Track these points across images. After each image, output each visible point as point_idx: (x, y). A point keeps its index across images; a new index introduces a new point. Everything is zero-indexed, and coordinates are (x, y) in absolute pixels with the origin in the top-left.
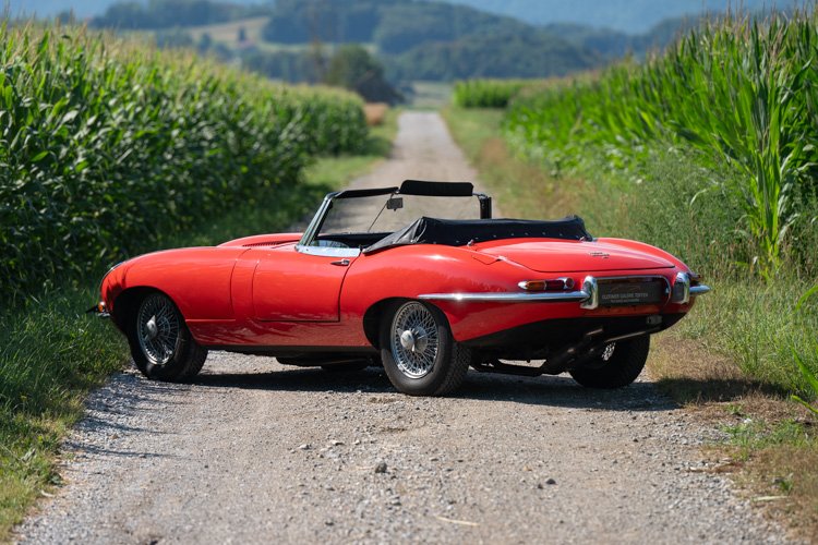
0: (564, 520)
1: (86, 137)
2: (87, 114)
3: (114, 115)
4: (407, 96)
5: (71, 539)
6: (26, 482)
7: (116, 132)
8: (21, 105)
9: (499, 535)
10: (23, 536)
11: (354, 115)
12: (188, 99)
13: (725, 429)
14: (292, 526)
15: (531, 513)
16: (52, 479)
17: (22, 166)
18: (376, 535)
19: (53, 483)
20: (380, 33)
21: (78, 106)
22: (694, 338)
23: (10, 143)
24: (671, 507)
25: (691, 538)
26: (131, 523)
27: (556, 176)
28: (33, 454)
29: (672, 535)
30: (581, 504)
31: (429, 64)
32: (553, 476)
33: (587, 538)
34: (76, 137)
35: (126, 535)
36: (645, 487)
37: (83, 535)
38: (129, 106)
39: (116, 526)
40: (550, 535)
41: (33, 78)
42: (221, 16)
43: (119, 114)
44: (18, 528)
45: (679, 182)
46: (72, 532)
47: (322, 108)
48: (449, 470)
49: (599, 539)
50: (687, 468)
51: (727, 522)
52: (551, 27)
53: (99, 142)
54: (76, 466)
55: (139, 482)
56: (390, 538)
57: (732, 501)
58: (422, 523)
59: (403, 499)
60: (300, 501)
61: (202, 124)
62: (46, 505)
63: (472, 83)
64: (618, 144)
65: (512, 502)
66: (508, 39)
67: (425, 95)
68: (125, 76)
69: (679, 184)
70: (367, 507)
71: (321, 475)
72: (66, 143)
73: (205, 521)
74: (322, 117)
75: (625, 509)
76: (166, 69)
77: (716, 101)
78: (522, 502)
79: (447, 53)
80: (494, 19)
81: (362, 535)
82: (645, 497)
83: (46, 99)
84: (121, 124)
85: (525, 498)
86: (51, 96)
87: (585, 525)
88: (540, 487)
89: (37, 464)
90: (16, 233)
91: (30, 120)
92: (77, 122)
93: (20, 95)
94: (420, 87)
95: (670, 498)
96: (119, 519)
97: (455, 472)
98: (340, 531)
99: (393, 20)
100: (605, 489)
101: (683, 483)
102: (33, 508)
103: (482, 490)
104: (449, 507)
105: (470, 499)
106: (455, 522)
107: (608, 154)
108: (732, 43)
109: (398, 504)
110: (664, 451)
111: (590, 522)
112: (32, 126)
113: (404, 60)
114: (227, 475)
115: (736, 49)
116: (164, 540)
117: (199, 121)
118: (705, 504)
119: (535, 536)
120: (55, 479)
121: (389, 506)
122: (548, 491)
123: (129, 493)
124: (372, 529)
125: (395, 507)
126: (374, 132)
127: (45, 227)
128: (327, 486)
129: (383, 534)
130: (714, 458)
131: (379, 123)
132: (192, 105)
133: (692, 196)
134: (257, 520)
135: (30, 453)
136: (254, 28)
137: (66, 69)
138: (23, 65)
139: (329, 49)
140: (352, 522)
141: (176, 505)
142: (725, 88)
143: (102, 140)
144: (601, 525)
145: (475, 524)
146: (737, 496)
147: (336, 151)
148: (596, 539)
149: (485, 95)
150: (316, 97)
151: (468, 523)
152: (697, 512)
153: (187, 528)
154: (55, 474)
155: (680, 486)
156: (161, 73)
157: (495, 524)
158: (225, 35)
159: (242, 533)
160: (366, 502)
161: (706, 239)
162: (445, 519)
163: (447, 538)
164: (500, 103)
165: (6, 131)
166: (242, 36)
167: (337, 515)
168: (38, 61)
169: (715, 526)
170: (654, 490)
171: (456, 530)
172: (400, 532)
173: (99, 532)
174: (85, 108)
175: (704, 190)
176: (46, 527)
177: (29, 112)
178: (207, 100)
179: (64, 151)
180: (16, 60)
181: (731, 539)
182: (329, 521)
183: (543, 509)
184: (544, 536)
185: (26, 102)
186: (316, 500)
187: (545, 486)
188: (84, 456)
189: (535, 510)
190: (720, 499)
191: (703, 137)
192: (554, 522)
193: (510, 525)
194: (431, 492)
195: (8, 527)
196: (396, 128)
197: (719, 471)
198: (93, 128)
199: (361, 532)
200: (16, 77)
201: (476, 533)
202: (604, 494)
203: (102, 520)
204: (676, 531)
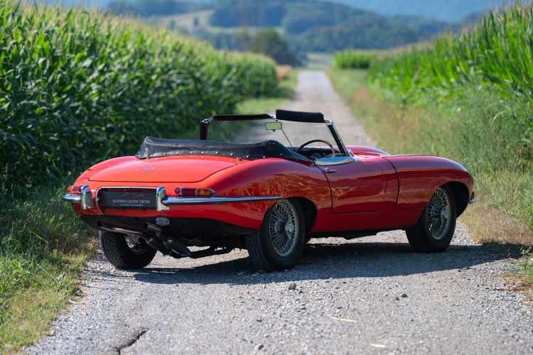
0: (414, 319)
1: (97, 78)
2: (98, 63)
3: (115, 63)
4: (304, 62)
5: (89, 329)
6: (59, 294)
7: (117, 75)
8: (55, 54)
9: (371, 328)
10: (57, 327)
11: (269, 72)
12: (162, 56)
13: (518, 264)
14: (234, 322)
15: (392, 315)
16: (76, 293)
17: (56, 94)
18: (290, 328)
19: (76, 295)
20: (286, 20)
21: (93, 57)
22: (496, 207)
23: (48, 78)
24: (484, 311)
25: (498, 331)
26: (128, 320)
27: (403, 108)
28: (64, 276)
29: (485, 329)
30: (425, 310)
31: (318, 41)
32: (406, 292)
33: (429, 330)
34: (91, 78)
35: (125, 328)
36: (466, 299)
37: (97, 327)
38: (125, 59)
39: (118, 322)
40: (405, 328)
41: (62, 37)
42: (182, 10)
43: (119, 63)
44: (54, 323)
45: (485, 108)
46: (89, 325)
47: (249, 67)
48: (337, 288)
49: (437, 331)
50: (494, 288)
51: (521, 321)
52: (398, 17)
53: (106, 81)
54: (92, 285)
55: (133, 295)
56: (299, 329)
57: (524, 308)
58: (320, 320)
59: (307, 306)
60: (239, 307)
61: (171, 72)
62: (72, 308)
63: (346, 53)
64: (443, 87)
65: (379, 308)
66: (370, 25)
67: (316, 61)
68: (123, 39)
69: (485, 110)
70: (283, 310)
71: (253, 291)
72: (84, 81)
73: (177, 319)
74: (248, 73)
75: (453, 313)
76: (148, 37)
77: (510, 56)
78: (385, 308)
79: (329, 35)
80: (360, 12)
81: (281, 328)
82: (466, 306)
83: (71, 52)
84: (119, 70)
85: (387, 305)
86: (75, 49)
87: (427, 322)
88: (397, 299)
89: (66, 283)
90: (51, 138)
91: (61, 64)
92: (92, 67)
93: (54, 47)
94: (312, 56)
95: (483, 306)
96: (120, 317)
97: (341, 289)
98: (266, 326)
99: (294, 13)
100: (440, 301)
101: (491, 297)
102: (64, 310)
103: (359, 300)
104: (338, 311)
105: (351, 306)
106: (342, 320)
107: (437, 93)
108: (521, 17)
109: (304, 309)
110: (478, 277)
111: (431, 321)
112: (62, 68)
113: (301, 38)
114: (191, 291)
115: (523, 21)
116: (150, 331)
117: (169, 70)
118: (507, 310)
119: (395, 329)
120: (78, 292)
121: (298, 310)
122: (403, 301)
123: (127, 301)
124: (287, 324)
125: (302, 311)
126: (282, 84)
127: (70, 135)
128: (257, 298)
129: (295, 327)
130: (512, 282)
131: (285, 78)
132: (165, 60)
133: (494, 116)
134: (211, 318)
135: (61, 276)
136: (204, 17)
137: (85, 33)
138: (57, 29)
139: (253, 31)
140: (274, 320)
141: (158, 309)
142: (515, 47)
143: (108, 80)
144: (438, 323)
145: (355, 321)
146: (528, 305)
147: (257, 95)
148: (435, 331)
149: (355, 60)
150: (245, 59)
151: (351, 321)
152: (501, 315)
153: (166, 323)
154: (78, 289)
155: (490, 299)
156: (145, 38)
157: (368, 321)
158: (185, 21)
159: (202, 326)
160: (283, 307)
161: (504, 145)
162: (335, 318)
163: (337, 329)
164: (364, 66)
165: (45, 71)
166: (196, 22)
167: (264, 315)
168: (66, 26)
169: (514, 324)
170: (472, 301)
171: (343, 325)
172: (306, 326)
173: (107, 325)
174: (97, 59)
175: (502, 113)
176: (72, 322)
177: (60, 59)
178: (174, 57)
179: (83, 86)
180: (51, 25)
181: (524, 332)
182: (259, 319)
183: (399, 312)
184: (401, 329)
185: (59, 52)
186: (250, 306)
187: (401, 298)
188: (97, 279)
189: (395, 313)
190: (516, 307)
191: (501, 79)
192: (407, 320)
193: (379, 322)
194: (326, 301)
195: (48, 321)
196: (296, 81)
197: (515, 290)
198: (102, 72)
199: (280, 325)
200: (52, 36)
201: (356, 327)
202: (440, 304)
203: (109, 318)
204: (488, 327)
